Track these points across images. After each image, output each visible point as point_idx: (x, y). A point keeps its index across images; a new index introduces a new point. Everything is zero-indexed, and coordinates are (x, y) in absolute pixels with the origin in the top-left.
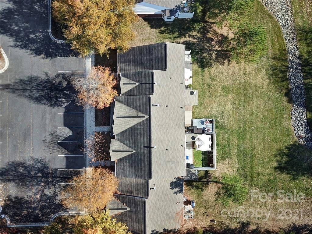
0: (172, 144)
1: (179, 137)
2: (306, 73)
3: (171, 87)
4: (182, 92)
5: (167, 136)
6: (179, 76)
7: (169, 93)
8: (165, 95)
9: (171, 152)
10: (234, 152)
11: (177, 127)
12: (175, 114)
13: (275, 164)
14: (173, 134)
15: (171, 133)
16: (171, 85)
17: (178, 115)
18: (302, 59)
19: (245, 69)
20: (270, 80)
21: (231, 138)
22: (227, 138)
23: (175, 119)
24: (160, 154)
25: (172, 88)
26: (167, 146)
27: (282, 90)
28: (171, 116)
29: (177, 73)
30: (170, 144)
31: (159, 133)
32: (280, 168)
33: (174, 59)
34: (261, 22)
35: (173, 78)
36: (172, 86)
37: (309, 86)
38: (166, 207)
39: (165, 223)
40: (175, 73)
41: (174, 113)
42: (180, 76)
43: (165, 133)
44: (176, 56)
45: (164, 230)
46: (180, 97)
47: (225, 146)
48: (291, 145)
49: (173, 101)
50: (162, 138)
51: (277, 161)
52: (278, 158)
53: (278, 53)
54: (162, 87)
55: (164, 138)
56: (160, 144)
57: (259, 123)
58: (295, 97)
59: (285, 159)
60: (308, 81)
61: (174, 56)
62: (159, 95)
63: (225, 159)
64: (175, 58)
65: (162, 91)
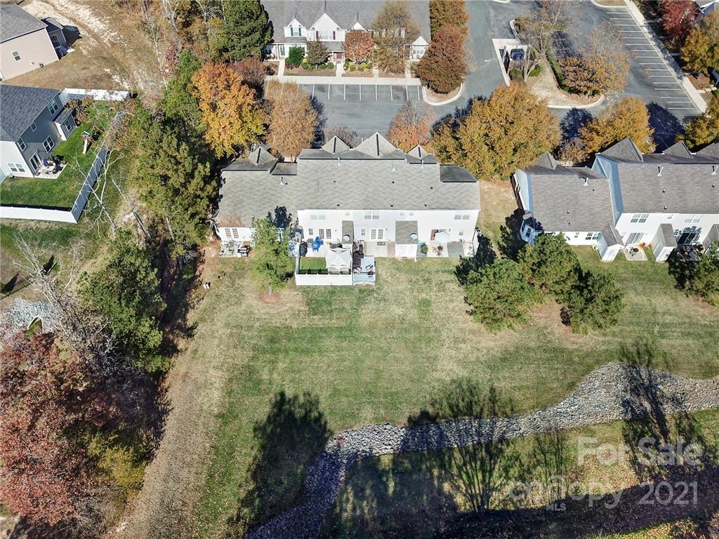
0: (342, 189)
1: (351, 200)
2: (474, 452)
3: (418, 188)
4: (414, 206)
5: (353, 182)
6: (435, 200)
7: (411, 186)
8: (408, 180)
9: (331, 187)
10: (318, 321)
11: (364, 197)
12: (382, 195)
13: (289, 394)
14: (356, 191)
15: (356, 188)
16: (422, 188)
17: (382, 199)
18: (502, 444)
19: (464, 341)
20: (451, 384)
21: (343, 315)
22: (344, 308)
23: (374, 195)
24: (330, 172)
25: (418, 190)
26: (340, 182)
27: (433, 405)
28: (380, 189)
29: (439, 197)
30: (342, 186)
31: (357, 170)
32: (281, 402)
33: (458, 193)
34: (557, 369)
35: (432, 191)
36: (422, 190)
37: (447, 458)
38: (252, 200)
39: (229, 198)
40: (440, 195)
41: (384, 193)
42: (436, 202)
43: (357, 178)
44: (463, 195)
45: (222, 196)
46: (407, 202)
47: (330, 304)
48: (326, 423)
49: (401, 191)
50: (351, 174)
51: (296, 398)
52: (302, 399)
53: (505, 397)
54: (418, 175)
55: (351, 177)
56: (343, 172)
57: (368, 363)
58: (421, 432)
59: (299, 413)
60: (457, 455)
61: (462, 193)
62: (407, 171)
63: (308, 304)
64: (459, 195)
65: (413, 175)
